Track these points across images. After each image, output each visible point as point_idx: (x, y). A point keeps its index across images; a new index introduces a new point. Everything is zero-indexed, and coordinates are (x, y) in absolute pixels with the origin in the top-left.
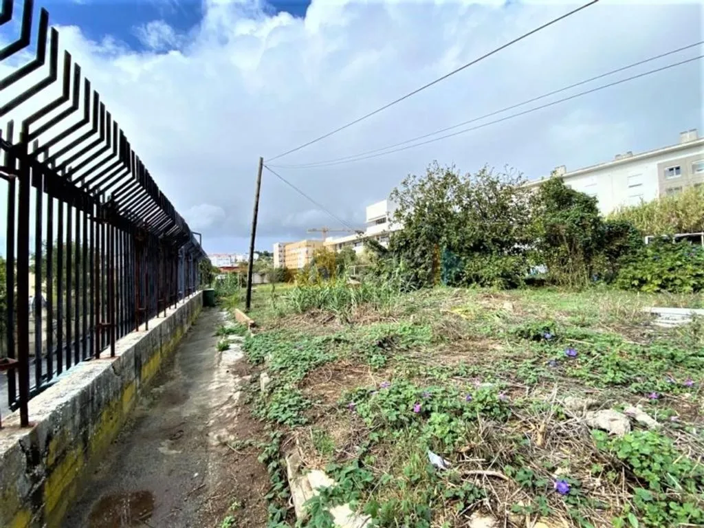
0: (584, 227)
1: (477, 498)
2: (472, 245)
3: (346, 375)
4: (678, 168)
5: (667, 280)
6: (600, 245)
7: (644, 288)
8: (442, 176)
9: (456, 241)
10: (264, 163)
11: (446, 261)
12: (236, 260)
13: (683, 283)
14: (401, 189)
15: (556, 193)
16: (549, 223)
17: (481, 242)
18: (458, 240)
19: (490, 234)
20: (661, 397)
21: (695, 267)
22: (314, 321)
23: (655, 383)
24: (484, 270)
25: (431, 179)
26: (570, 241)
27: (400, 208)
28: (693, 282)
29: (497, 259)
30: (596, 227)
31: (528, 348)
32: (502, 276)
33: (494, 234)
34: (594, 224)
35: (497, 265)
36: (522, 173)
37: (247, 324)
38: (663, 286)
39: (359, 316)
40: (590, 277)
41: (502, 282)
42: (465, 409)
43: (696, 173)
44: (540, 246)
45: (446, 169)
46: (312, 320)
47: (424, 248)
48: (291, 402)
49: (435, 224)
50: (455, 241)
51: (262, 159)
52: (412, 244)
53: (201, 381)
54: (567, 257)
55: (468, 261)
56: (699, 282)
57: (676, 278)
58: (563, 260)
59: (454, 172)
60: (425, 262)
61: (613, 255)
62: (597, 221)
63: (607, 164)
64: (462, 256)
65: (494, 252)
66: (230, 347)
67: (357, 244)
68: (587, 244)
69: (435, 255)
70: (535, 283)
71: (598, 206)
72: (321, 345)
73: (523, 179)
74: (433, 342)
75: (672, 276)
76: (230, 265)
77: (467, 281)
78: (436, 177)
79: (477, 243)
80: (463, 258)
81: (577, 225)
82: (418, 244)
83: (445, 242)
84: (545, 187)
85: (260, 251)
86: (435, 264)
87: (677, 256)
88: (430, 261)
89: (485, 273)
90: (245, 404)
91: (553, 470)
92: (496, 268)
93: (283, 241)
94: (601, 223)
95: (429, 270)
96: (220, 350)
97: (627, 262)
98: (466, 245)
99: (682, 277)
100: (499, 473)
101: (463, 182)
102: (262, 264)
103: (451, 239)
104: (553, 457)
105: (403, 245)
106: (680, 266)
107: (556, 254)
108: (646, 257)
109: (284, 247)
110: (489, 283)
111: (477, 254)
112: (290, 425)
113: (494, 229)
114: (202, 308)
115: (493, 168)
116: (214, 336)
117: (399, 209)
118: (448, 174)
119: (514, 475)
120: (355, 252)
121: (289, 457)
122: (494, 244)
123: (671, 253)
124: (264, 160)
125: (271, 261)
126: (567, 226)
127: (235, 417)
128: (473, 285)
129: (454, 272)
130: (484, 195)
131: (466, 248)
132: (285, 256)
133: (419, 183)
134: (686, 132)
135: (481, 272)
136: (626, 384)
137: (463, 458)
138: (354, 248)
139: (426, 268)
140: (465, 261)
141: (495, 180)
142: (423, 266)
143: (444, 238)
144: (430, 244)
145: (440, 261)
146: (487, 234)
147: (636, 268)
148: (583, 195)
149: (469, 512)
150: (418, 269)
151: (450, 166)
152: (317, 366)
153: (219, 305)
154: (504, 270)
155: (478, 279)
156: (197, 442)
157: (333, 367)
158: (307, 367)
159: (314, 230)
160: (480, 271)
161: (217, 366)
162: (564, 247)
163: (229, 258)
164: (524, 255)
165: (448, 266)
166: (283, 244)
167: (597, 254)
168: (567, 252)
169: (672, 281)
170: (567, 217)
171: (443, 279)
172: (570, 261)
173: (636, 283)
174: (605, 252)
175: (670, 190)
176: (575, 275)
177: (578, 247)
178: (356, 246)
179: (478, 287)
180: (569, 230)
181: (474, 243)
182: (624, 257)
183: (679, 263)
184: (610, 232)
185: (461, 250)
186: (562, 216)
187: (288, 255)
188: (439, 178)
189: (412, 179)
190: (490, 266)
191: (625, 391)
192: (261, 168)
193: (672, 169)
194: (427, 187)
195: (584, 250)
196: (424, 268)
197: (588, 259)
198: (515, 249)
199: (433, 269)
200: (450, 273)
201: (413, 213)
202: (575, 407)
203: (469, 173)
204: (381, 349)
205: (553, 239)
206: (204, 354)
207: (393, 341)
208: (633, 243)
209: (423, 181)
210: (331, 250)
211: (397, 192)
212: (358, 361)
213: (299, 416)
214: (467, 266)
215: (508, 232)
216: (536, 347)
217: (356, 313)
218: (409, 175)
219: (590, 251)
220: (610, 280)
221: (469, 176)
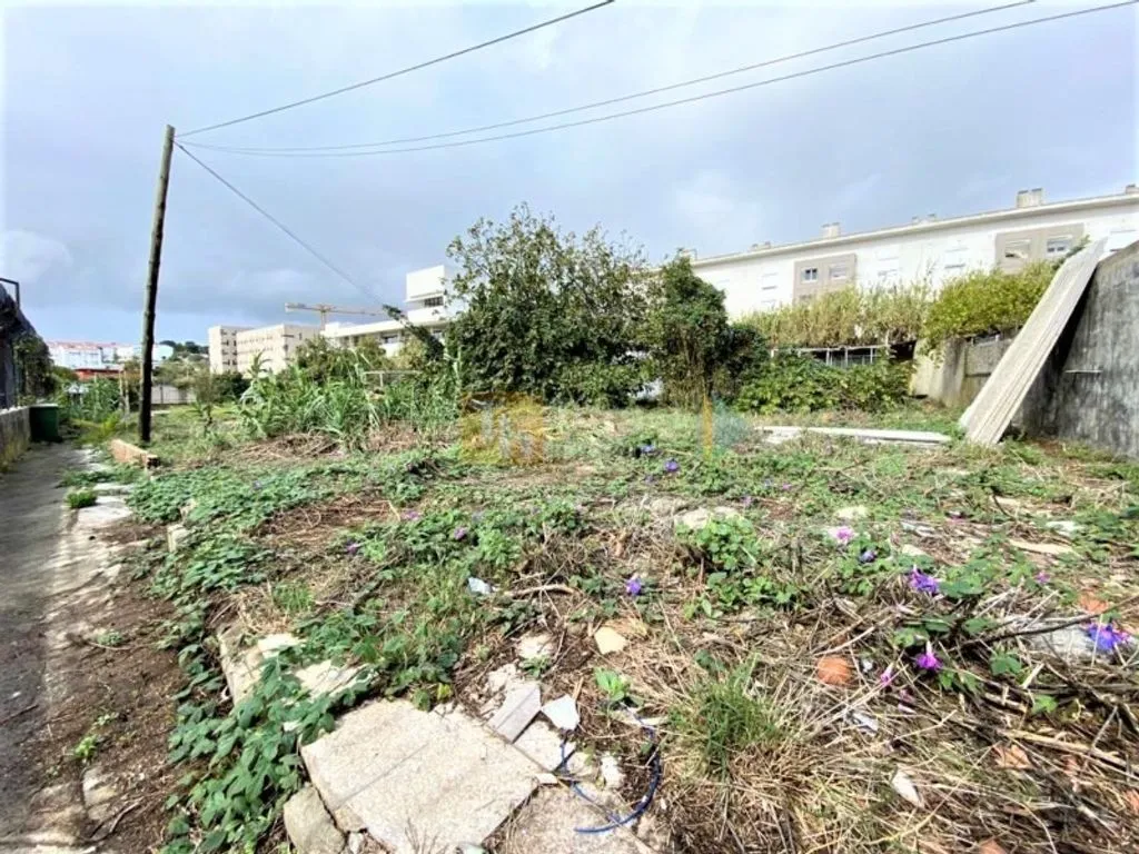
0: (707, 329)
1: (530, 617)
2: (571, 345)
3: (349, 518)
4: (815, 271)
5: (787, 399)
6: (724, 355)
7: (763, 408)
8: (534, 231)
9: (550, 337)
10: (175, 139)
11: (535, 368)
12: (116, 357)
13: (802, 402)
14: (468, 241)
15: (680, 281)
16: (668, 321)
17: (583, 341)
18: (554, 336)
19: (596, 330)
20: (756, 502)
21: (816, 384)
22: (294, 452)
23: (752, 489)
24: (585, 383)
25: (516, 232)
26: (690, 347)
27: (464, 273)
28: (811, 401)
29: (602, 367)
30: (721, 330)
31: (624, 466)
32: (608, 392)
33: (601, 331)
34: (718, 326)
35: (602, 376)
36: (643, 246)
37: (141, 461)
38: (781, 406)
39: (382, 441)
40: (709, 395)
41: (607, 400)
42: (529, 524)
43: (833, 279)
44: (657, 355)
45: (539, 220)
46: (289, 450)
47: (503, 345)
48: (232, 555)
49: (520, 308)
50: (548, 337)
51: (171, 131)
52: (484, 336)
53: (26, 558)
54: (686, 369)
55: (565, 368)
56: (817, 401)
57: (795, 397)
58: (681, 373)
59: (552, 228)
60: (502, 368)
61: (736, 369)
62: (722, 321)
63: (742, 255)
64: (557, 361)
65: (599, 357)
66: (98, 501)
67: (390, 340)
68: (709, 352)
69: (519, 358)
70: (646, 404)
71: (726, 303)
72: (303, 481)
73: (642, 256)
74: (501, 468)
75: (792, 394)
76: (102, 366)
77: (562, 398)
78: (524, 230)
79: (578, 342)
80: (559, 364)
81: (700, 326)
82: (494, 337)
83: (534, 338)
84: (667, 272)
85: (177, 342)
86: (518, 372)
87: (798, 370)
88: (511, 366)
89: (586, 387)
90: (133, 580)
91: (629, 576)
92: (601, 380)
93: (231, 323)
94: (726, 326)
95: (509, 380)
96: (73, 508)
97: (749, 378)
98: (564, 345)
99: (801, 395)
100: (563, 587)
101: (564, 247)
102: (182, 368)
103: (543, 333)
104: (632, 564)
105: (470, 336)
106: (801, 383)
107: (674, 365)
108: (769, 372)
109: (234, 334)
110: (590, 401)
111: (577, 359)
112: (229, 586)
113: (602, 324)
114: (28, 444)
115: (607, 231)
116: (57, 487)
117: (462, 277)
118: (543, 230)
119: (580, 586)
120: (385, 351)
121: (223, 633)
122: (601, 347)
123: (793, 368)
124: (176, 134)
125: (203, 361)
126: (689, 326)
127: (107, 601)
128: (569, 404)
129: (544, 384)
130: (592, 271)
131: (563, 349)
132: (235, 354)
133: (496, 235)
134: (828, 225)
135: (581, 386)
136: (723, 490)
137: (519, 577)
138: (383, 346)
139: (504, 377)
140: (561, 367)
141: (607, 252)
142: (501, 373)
143: (533, 332)
144: (513, 339)
145: (526, 367)
146: (592, 330)
147: (757, 386)
148: (711, 286)
149: (517, 634)
150: (492, 379)
151: (546, 217)
152: (291, 508)
153: (72, 439)
154: (611, 384)
155: (576, 395)
156: (18, 648)
157: (325, 508)
158: (272, 508)
159: (302, 307)
160: (580, 384)
161: (65, 532)
162: (683, 355)
163: (99, 352)
164: (637, 366)
165: (539, 376)
166: (229, 328)
167: (719, 367)
168: (686, 363)
169: (791, 399)
170: (690, 314)
171: (529, 394)
172: (689, 374)
173: (755, 403)
174: (728, 365)
175: (803, 297)
176: (693, 392)
177: (698, 355)
178: (386, 342)
179: (577, 407)
180: (691, 331)
181: (574, 343)
182: (747, 372)
183: (800, 379)
184: (735, 339)
185: (557, 353)
186: (685, 313)
187: (242, 353)
188: (531, 233)
189: (486, 227)
190: (591, 376)
191: (720, 498)
192: (170, 149)
193: (808, 272)
194: (510, 244)
195: (705, 360)
196: (501, 377)
197: (708, 372)
198: (626, 358)
199: (514, 379)
200: (540, 385)
201: (488, 286)
202: (663, 512)
203: (571, 233)
204: (415, 476)
205: (672, 345)
206: (34, 515)
207: (438, 467)
208: (757, 354)
209: (505, 233)
210: (335, 345)
211: (460, 246)
212: (372, 495)
213: (247, 572)
214: (563, 376)
215: (618, 329)
216: (633, 463)
217: (378, 438)
218: (482, 219)
219: (712, 361)
220: (729, 402)
221: (574, 237)
